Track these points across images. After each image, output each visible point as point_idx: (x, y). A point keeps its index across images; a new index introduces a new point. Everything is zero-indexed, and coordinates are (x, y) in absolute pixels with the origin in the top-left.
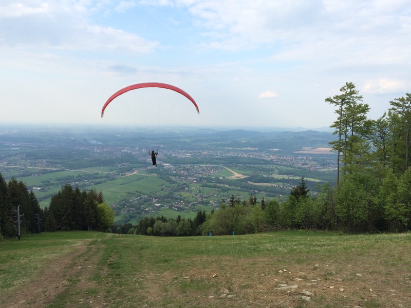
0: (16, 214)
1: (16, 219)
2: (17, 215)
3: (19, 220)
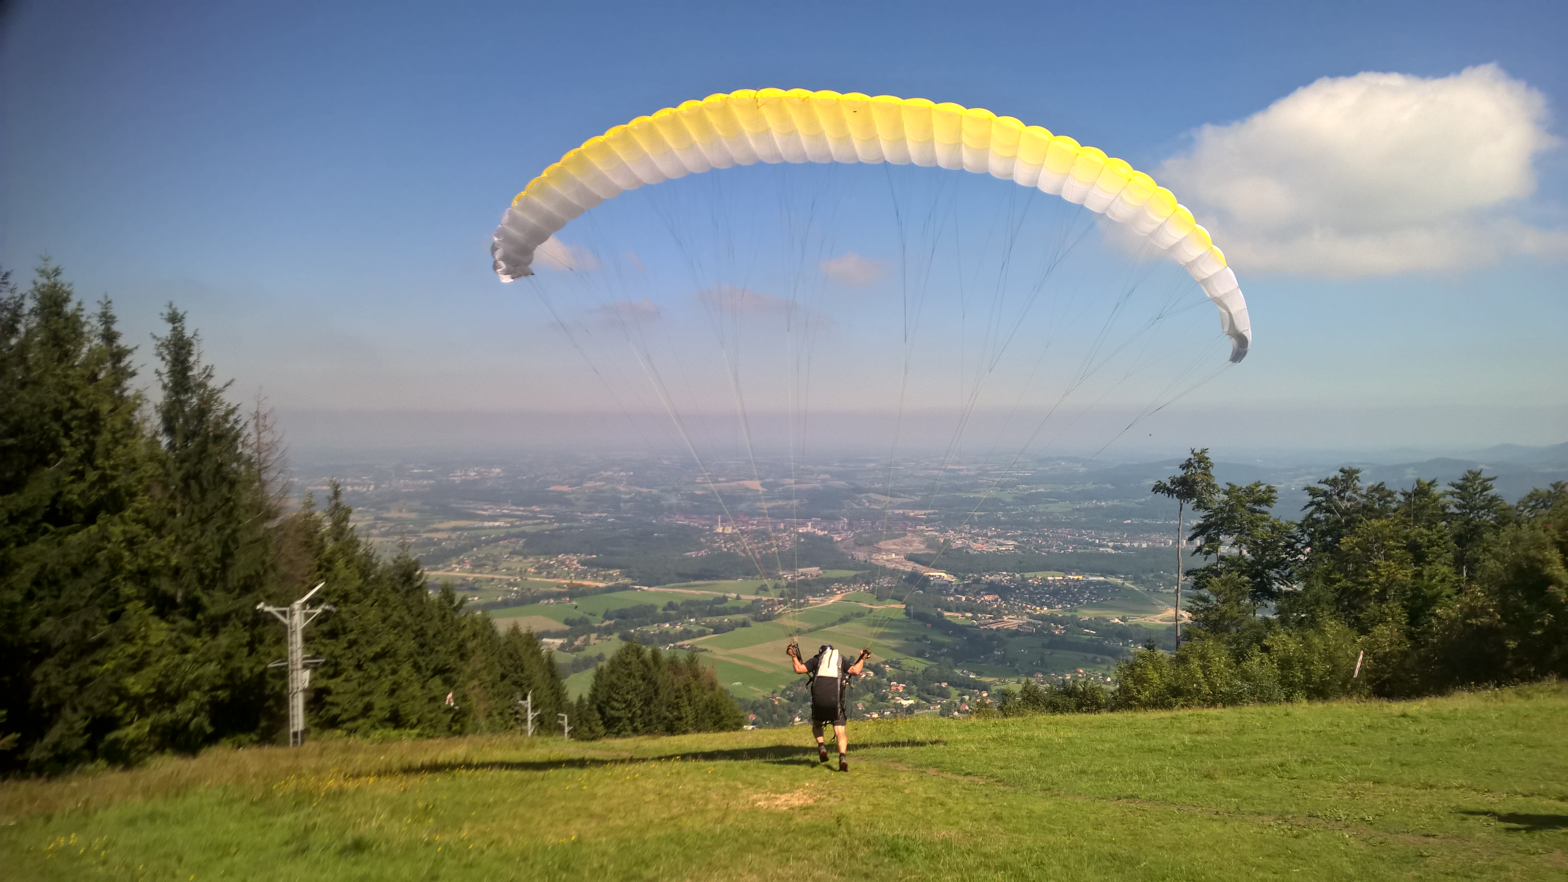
0: (524, 711)
2: (526, 714)
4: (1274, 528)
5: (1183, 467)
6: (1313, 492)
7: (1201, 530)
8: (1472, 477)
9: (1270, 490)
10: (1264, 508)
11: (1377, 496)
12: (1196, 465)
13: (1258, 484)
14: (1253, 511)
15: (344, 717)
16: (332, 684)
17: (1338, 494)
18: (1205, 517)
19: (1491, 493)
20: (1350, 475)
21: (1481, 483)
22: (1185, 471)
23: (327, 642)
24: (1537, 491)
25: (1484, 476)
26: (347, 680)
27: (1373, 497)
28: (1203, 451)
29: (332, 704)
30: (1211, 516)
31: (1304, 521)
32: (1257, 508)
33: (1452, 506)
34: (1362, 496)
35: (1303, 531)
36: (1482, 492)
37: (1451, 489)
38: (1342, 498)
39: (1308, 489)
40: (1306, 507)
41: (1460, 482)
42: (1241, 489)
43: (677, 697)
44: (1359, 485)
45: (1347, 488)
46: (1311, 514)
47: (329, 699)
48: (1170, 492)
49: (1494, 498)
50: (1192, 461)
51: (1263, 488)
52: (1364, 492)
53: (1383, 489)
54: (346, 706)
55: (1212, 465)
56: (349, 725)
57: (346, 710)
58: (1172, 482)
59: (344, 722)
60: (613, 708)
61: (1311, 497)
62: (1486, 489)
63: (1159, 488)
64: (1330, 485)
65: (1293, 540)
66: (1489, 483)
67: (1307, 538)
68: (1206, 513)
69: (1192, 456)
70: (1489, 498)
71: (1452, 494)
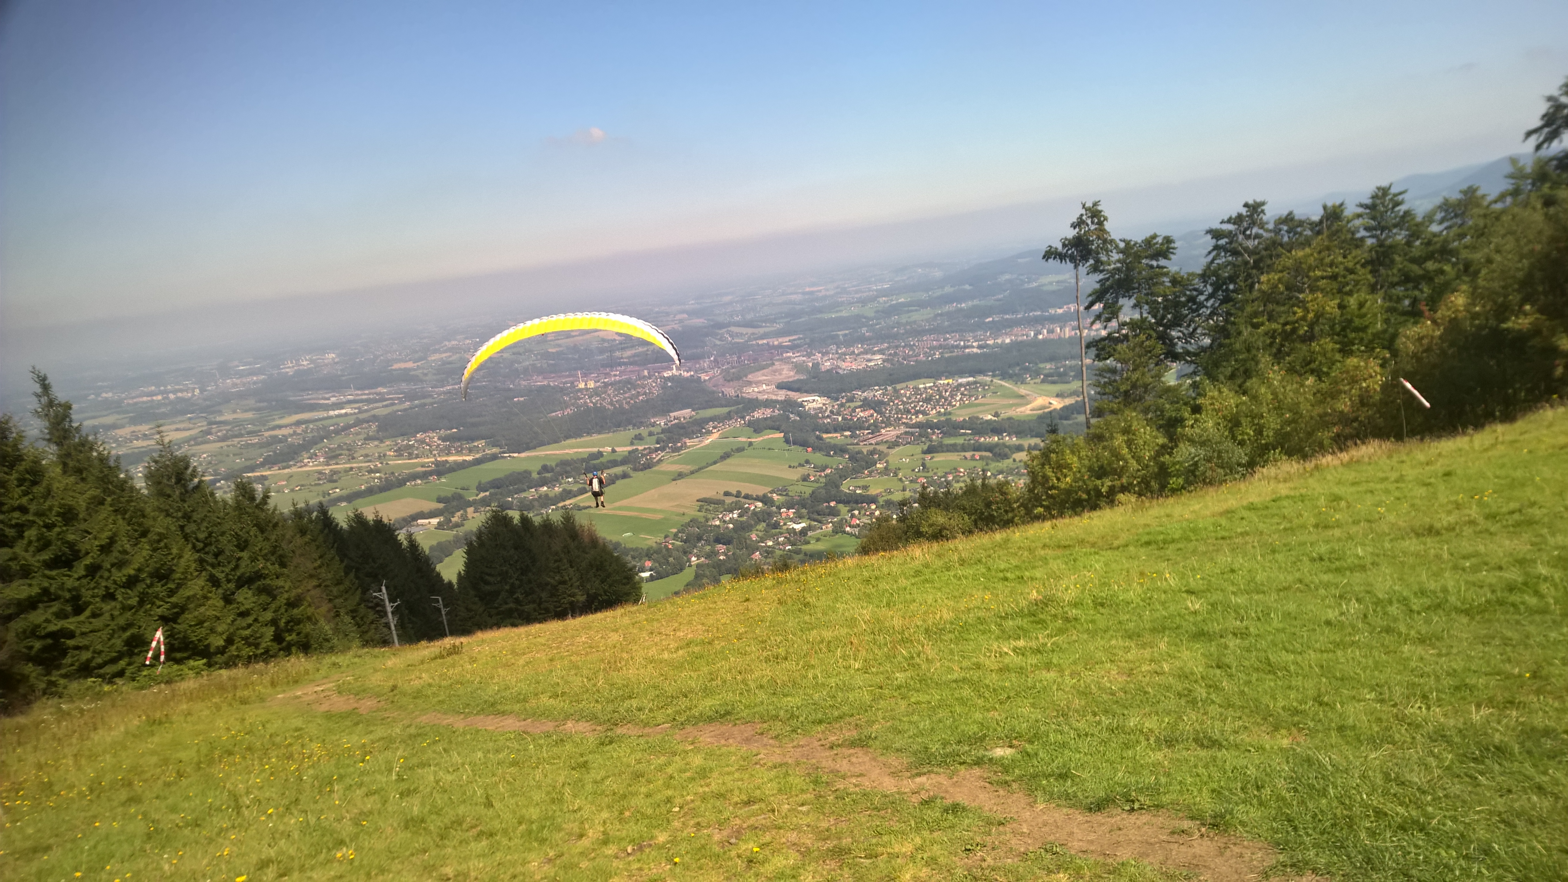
0: (380, 604)
1: (383, 614)
2: (384, 606)
3: (390, 615)
4: (1175, 282)
5: (1074, 226)
6: (1216, 234)
7: (1098, 296)
8: (1382, 193)
9: (1168, 240)
10: (1162, 262)
11: (1285, 228)
12: (1089, 221)
13: (1154, 236)
14: (1152, 267)
15: (99, 660)
16: (70, 624)
17: (1244, 233)
18: (1100, 281)
19: (1402, 208)
20: (1255, 208)
21: (1391, 200)
22: (1077, 230)
23: (54, 573)
24: (1446, 200)
25: (1393, 190)
26: (94, 615)
27: (1280, 230)
28: (1095, 204)
29: (77, 648)
30: (1108, 279)
31: (1205, 271)
32: (1154, 263)
33: (1361, 230)
34: (1267, 231)
35: (1205, 282)
36: (1393, 207)
37: (1360, 210)
38: (1248, 237)
39: (1210, 232)
40: (1210, 253)
41: (1368, 201)
42: (1136, 243)
43: (556, 561)
44: (1265, 218)
45: (1253, 223)
46: (1212, 262)
47: (71, 643)
48: (1061, 257)
49: (1407, 213)
50: (1084, 218)
51: (1159, 240)
52: (1271, 226)
53: (1292, 219)
54: (99, 647)
55: (1106, 219)
56: (110, 669)
57: (100, 653)
58: (1064, 245)
59: (100, 666)
60: (487, 583)
61: (1214, 241)
62: (1398, 204)
63: (1050, 254)
64: (1234, 224)
65: (1195, 293)
66: (1400, 198)
67: (1210, 289)
68: (1101, 276)
69: (1083, 212)
70: (1401, 213)
71: (1359, 216)
